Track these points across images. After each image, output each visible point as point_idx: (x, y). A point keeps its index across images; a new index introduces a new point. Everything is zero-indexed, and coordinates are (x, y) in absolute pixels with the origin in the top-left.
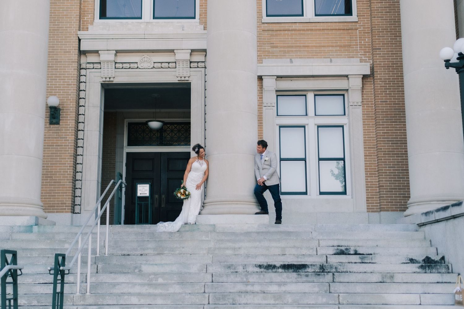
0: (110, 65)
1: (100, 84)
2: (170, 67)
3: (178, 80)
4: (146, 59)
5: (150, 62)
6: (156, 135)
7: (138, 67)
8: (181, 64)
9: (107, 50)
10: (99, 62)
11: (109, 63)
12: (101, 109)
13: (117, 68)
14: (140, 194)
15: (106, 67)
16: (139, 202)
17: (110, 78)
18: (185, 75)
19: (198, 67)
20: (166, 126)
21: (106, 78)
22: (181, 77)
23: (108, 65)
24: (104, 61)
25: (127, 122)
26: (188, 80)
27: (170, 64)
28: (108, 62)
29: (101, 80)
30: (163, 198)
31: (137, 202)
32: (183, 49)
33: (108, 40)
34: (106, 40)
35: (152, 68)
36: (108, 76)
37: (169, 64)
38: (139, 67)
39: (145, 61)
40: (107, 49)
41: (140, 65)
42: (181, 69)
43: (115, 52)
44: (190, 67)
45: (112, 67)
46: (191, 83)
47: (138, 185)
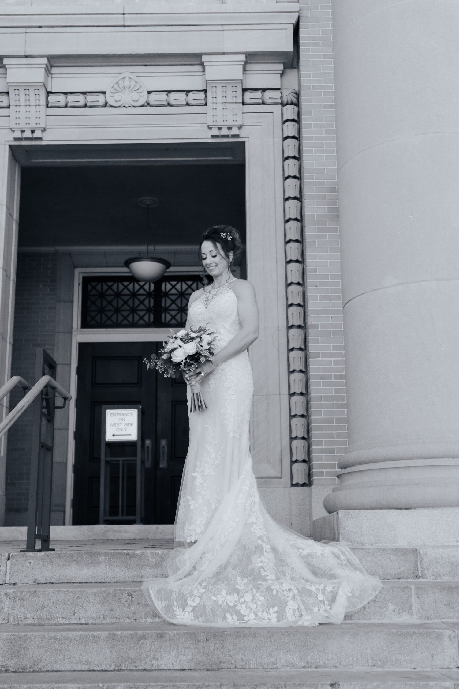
0: (32, 98)
1: (8, 147)
2: (192, 102)
3: (213, 137)
4: (127, 83)
5: (138, 91)
6: (146, 302)
7: (106, 103)
8: (219, 94)
9: (26, 56)
10: (6, 91)
11: (32, 92)
12: (9, 214)
13: (52, 107)
14: (114, 435)
15: (23, 102)
16: (109, 459)
17: (33, 132)
18: (230, 123)
19: (263, 103)
20: (168, 284)
21: (23, 131)
22: (220, 129)
23: (27, 97)
24: (18, 86)
25: (81, 276)
26: (237, 136)
27: (191, 94)
28: (27, 86)
29: (10, 137)
30: (164, 447)
31: (106, 457)
32: (224, 53)
33: (28, 30)
34: (23, 30)
35: (142, 106)
36: (28, 126)
37: (187, 95)
38: (111, 102)
39: (124, 88)
40: (25, 51)
41: (112, 98)
42: (219, 107)
43: (45, 61)
44: (243, 104)
45: (38, 102)
46: (244, 143)
47: (109, 412)
